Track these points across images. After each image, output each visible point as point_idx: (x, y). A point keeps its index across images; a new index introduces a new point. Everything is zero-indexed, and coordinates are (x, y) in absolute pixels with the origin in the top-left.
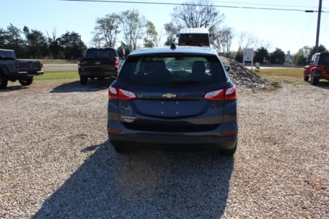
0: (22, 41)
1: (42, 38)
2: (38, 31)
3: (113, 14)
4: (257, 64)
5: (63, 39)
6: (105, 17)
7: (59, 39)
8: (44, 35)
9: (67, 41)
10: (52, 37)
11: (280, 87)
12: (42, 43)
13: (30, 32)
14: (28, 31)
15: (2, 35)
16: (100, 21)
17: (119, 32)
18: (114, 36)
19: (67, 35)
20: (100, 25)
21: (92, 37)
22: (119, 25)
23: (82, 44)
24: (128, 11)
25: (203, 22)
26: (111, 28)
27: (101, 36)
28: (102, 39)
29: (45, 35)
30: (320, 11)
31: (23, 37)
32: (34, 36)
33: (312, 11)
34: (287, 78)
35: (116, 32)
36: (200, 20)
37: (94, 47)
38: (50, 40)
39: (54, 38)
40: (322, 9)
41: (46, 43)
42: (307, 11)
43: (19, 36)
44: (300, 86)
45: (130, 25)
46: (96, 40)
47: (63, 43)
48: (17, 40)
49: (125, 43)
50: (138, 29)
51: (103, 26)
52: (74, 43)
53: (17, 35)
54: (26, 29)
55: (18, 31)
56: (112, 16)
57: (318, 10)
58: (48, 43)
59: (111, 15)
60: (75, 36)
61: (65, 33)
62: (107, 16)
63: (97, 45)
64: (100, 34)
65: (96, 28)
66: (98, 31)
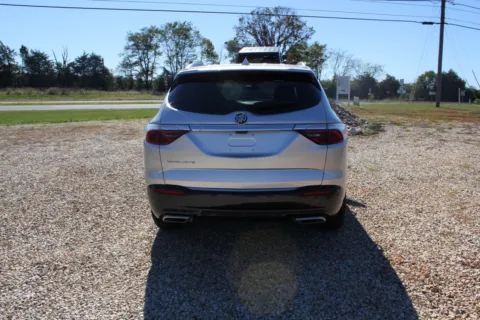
0: (17, 68)
1: (48, 63)
2: (41, 52)
3: (153, 28)
4: (356, 98)
5: (78, 64)
6: (140, 32)
7: (72, 64)
8: (49, 59)
9: (83, 67)
10: (62, 62)
11: (383, 131)
12: (47, 70)
13: (29, 54)
14: (26, 53)
16: (132, 38)
17: (160, 54)
18: (152, 60)
19: (84, 58)
20: (132, 43)
21: (121, 60)
22: (160, 44)
23: (105, 71)
24: (176, 24)
25: (281, 39)
26: (149, 47)
27: (134, 60)
28: (136, 63)
29: (51, 58)
30: (442, 23)
31: (19, 60)
32: (36, 60)
33: (431, 23)
34: (395, 118)
35: (156, 54)
36: (277, 35)
37: (124, 75)
38: (59, 65)
39: (65, 62)
40: (446, 21)
41: (53, 71)
42: (425, 23)
43: (13, 60)
44: (411, 129)
45: (177, 44)
46: (127, 65)
47: (77, 69)
48: (10, 65)
49: (168, 69)
50: (187, 49)
51: (136, 45)
52: (94, 70)
53: (9, 59)
54: (23, 50)
55: (10, 52)
56: (150, 31)
57: (439, 21)
58: (56, 71)
59: (149, 27)
60: (96, 60)
61: (80, 55)
62: (143, 30)
63: (128, 73)
64: (133, 56)
65: (127, 48)
66: (130, 52)
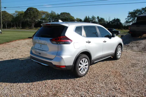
1: (104, 21)
2: (103, 18)
3: (137, 9)
5: (113, 22)
7: (111, 21)
9: (114, 22)
13: (100, 18)
14: (99, 18)
15: (89, 20)
16: (130, 13)
20: (130, 15)
21: (125, 21)
23: (121, 23)
27: (130, 20)
28: (131, 21)
31: (97, 20)
32: (101, 20)
37: (126, 25)
38: (107, 22)
39: (109, 21)
41: (105, 23)
43: (95, 20)
46: (127, 22)
48: (95, 22)
51: (132, 16)
52: (117, 23)
54: (98, 17)
55: (95, 18)
58: (106, 23)
59: (136, 10)
60: (118, 20)
61: (114, 19)
62: (134, 10)
63: (128, 25)
64: (130, 19)
65: (128, 17)
66: (129, 18)
